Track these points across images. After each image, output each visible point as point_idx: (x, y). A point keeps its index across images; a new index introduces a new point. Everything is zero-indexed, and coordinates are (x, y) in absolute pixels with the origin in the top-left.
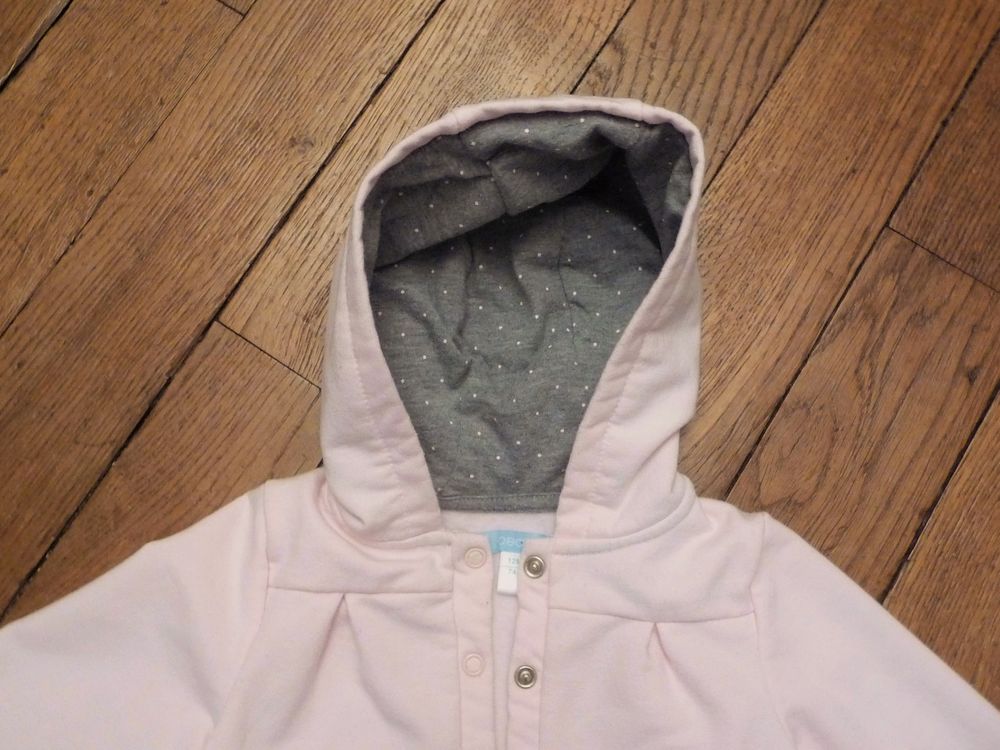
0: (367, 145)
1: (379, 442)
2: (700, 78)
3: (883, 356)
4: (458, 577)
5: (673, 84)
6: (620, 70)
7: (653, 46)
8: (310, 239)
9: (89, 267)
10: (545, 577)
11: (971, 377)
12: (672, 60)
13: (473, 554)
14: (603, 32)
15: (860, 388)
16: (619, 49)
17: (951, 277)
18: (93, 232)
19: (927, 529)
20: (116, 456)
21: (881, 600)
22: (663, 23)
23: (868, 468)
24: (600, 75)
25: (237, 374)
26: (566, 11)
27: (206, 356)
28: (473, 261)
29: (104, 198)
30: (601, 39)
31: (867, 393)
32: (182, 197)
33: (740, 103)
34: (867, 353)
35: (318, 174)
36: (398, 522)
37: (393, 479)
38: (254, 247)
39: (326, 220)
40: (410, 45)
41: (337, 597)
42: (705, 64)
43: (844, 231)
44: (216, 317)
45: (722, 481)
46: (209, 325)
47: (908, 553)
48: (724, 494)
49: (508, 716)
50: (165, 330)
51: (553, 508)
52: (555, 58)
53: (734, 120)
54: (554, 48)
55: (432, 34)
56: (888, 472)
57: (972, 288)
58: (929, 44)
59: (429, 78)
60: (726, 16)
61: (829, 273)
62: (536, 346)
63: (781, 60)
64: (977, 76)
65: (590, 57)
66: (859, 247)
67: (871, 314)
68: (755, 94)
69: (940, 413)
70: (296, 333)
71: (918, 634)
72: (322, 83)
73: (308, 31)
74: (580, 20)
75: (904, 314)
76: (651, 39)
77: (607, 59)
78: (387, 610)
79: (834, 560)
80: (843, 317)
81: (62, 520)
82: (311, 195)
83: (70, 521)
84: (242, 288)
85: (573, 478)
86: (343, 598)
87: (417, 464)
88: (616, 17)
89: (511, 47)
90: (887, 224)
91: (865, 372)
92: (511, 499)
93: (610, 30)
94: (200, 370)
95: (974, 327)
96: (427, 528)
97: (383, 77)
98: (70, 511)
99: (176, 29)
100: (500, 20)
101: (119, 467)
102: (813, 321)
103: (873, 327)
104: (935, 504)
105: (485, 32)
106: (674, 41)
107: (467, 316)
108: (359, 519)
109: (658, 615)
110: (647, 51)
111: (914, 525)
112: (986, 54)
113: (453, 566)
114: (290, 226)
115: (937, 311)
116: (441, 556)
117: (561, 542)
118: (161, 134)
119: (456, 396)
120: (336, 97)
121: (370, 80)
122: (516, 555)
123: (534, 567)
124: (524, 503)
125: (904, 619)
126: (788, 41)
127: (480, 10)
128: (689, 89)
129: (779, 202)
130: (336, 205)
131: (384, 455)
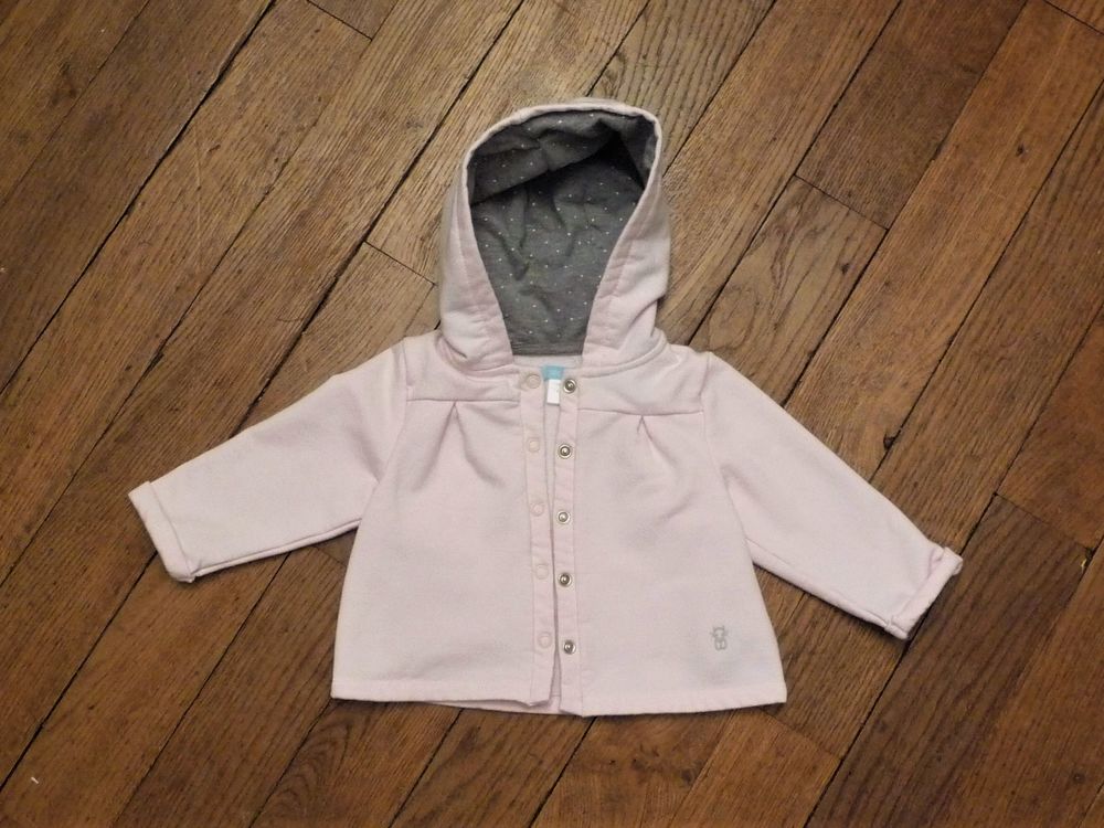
0: (457, 126)
1: (475, 307)
2: (675, 78)
3: (789, 258)
4: (523, 394)
5: (658, 83)
6: (623, 74)
7: (645, 57)
8: (424, 188)
9: (279, 209)
10: (576, 391)
11: (844, 269)
12: (657, 67)
13: (532, 379)
14: (612, 48)
15: (774, 277)
16: (623, 60)
17: (835, 207)
18: (281, 185)
19: (812, 363)
20: (305, 328)
21: (783, 405)
22: (651, 41)
23: (776, 326)
24: (610, 77)
25: (379, 275)
26: (587, 34)
27: (360, 263)
28: (528, 200)
29: (286, 163)
30: (610, 52)
31: (778, 281)
32: (337, 163)
33: (701, 95)
34: (779, 256)
35: (426, 146)
36: (486, 358)
37: (483, 331)
38: (386, 193)
39: (433, 175)
40: (484, 59)
41: (452, 403)
42: (679, 69)
43: (767, 179)
44: (364, 239)
45: (687, 335)
46: (360, 245)
47: (800, 377)
48: (688, 343)
49: (555, 474)
50: (332, 247)
51: (579, 352)
52: (580, 67)
53: (698, 105)
54: (579, 59)
55: (498, 52)
56: (790, 328)
57: (848, 214)
58: (827, 54)
59: (497, 80)
60: (693, 36)
61: (756, 206)
62: (569, 252)
63: (729, 65)
64: (858, 75)
65: (604, 64)
66: (776, 189)
67: (782, 231)
68: (711, 90)
69: (824, 292)
70: (417, 247)
71: (805, 425)
72: (426, 85)
73: (415, 49)
74: (596, 40)
75: (802, 233)
76: (644, 52)
77: (614, 66)
78: (481, 411)
79: (754, 382)
80: (764, 234)
81: (273, 368)
82: (422, 160)
83: (278, 369)
84: (380, 220)
85: (592, 330)
86: (454, 405)
87: (498, 321)
88: (621, 37)
89: (551, 59)
90: (794, 174)
91: (778, 266)
92: (555, 347)
93: (616, 47)
94: (356, 272)
95: (848, 239)
96: (505, 362)
97: (467, 80)
98: (278, 362)
99: (326, 49)
100: (544, 40)
101: (307, 335)
102: (745, 237)
103: (783, 239)
104: (818, 347)
105: (533, 49)
106: (659, 54)
107: (525, 235)
108: (464, 355)
109: (644, 411)
110: (641, 60)
111: (805, 361)
112: (864, 60)
113: (519, 386)
114: (409, 180)
115: (824, 229)
116: (512, 381)
117: (585, 370)
118: (321, 120)
119: (520, 285)
120: (435, 94)
121: (458, 83)
122: (559, 381)
123: (570, 386)
124: (563, 349)
125: (796, 416)
126: (734, 52)
127: (530, 33)
128: (668, 85)
129: (726, 160)
130: (439, 166)
131: (478, 316)
